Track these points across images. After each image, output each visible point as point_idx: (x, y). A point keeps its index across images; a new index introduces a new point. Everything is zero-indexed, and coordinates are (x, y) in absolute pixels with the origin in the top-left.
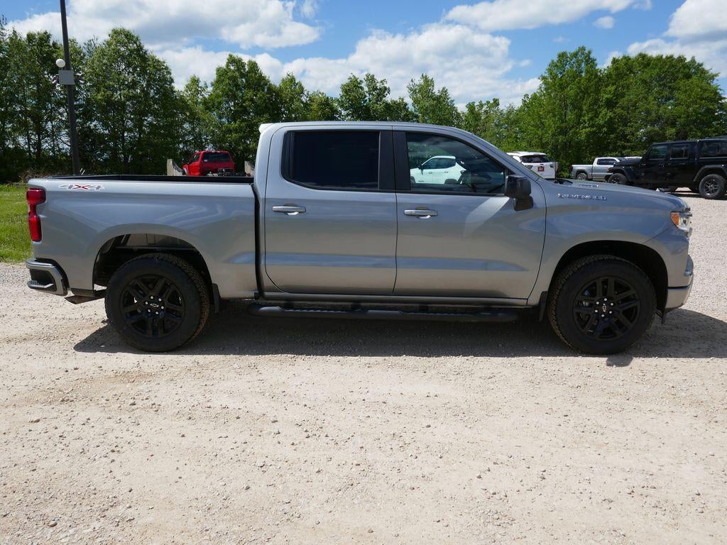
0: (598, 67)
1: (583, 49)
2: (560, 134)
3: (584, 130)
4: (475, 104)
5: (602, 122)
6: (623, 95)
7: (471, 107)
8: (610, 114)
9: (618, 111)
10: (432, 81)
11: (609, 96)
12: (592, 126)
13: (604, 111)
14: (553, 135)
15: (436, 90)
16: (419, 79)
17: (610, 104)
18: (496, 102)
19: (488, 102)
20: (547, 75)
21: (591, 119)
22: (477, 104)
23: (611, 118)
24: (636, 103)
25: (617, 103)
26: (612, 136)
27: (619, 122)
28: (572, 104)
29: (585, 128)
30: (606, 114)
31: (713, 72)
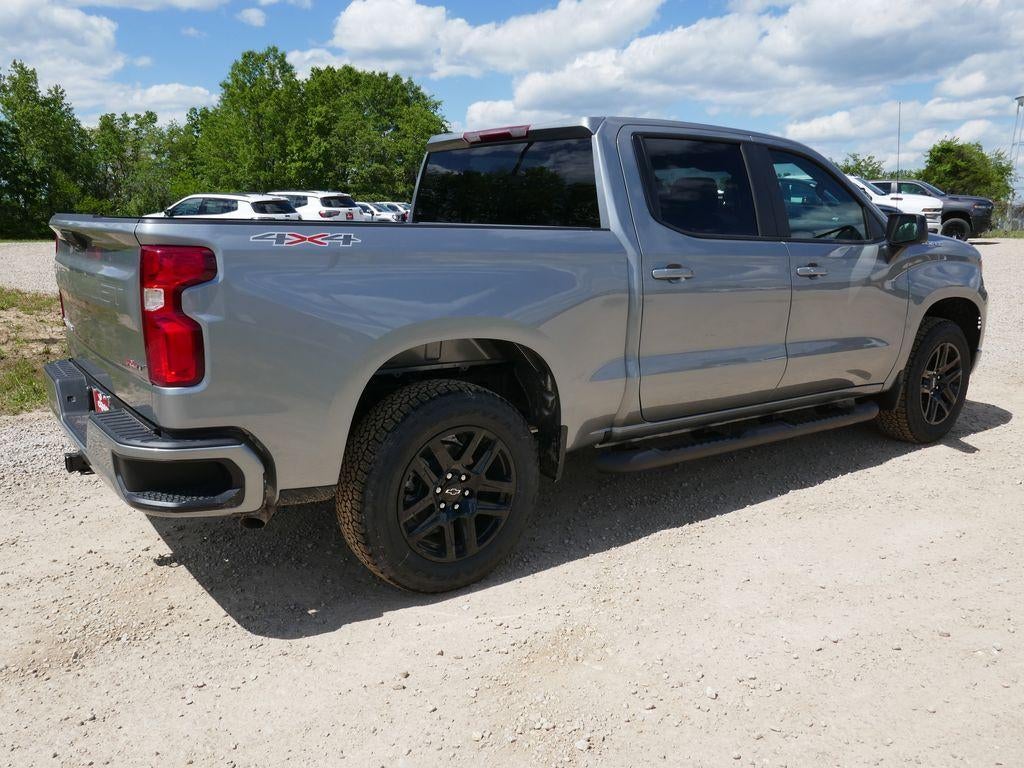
0: (298, 78)
1: (275, 50)
2: (260, 168)
3: (293, 164)
4: (116, 117)
5: (314, 155)
6: (335, 120)
7: (107, 123)
8: (325, 144)
9: (335, 140)
10: (33, 72)
11: (320, 119)
12: (304, 159)
13: (316, 139)
14: (251, 170)
15: (43, 90)
16: (9, 67)
17: (323, 131)
18: (151, 117)
19: (137, 116)
20: (230, 81)
21: (300, 150)
22: (118, 116)
23: (326, 150)
24: (354, 131)
25: (330, 130)
26: (331, 174)
27: (336, 156)
28: (271, 126)
29: (294, 161)
30: (320, 143)
31: (436, 99)
